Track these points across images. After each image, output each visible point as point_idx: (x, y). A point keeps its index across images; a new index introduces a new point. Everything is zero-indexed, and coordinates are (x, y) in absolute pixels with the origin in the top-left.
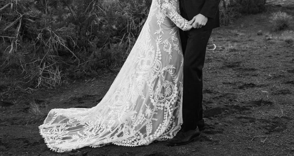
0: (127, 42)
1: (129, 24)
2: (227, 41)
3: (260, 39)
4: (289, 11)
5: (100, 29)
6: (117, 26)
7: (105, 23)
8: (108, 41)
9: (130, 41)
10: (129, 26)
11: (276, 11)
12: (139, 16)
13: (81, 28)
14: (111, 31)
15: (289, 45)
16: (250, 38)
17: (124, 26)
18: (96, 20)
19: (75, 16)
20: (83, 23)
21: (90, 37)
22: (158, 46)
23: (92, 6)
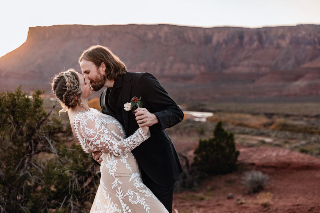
0: (69, 206)
1: (72, 183)
2: (191, 206)
3: (231, 204)
4: (264, 170)
5: (35, 192)
6: (56, 187)
7: (40, 184)
8: (44, 206)
9: (72, 205)
10: (71, 187)
11: (249, 170)
12: (84, 173)
13: (10, 190)
14: (48, 193)
15: (265, 209)
16: (219, 202)
17: (65, 187)
18: (29, 180)
19: (2, 175)
20: (13, 183)
21: (22, 201)
22: (121, 201)
23: (25, 163)
